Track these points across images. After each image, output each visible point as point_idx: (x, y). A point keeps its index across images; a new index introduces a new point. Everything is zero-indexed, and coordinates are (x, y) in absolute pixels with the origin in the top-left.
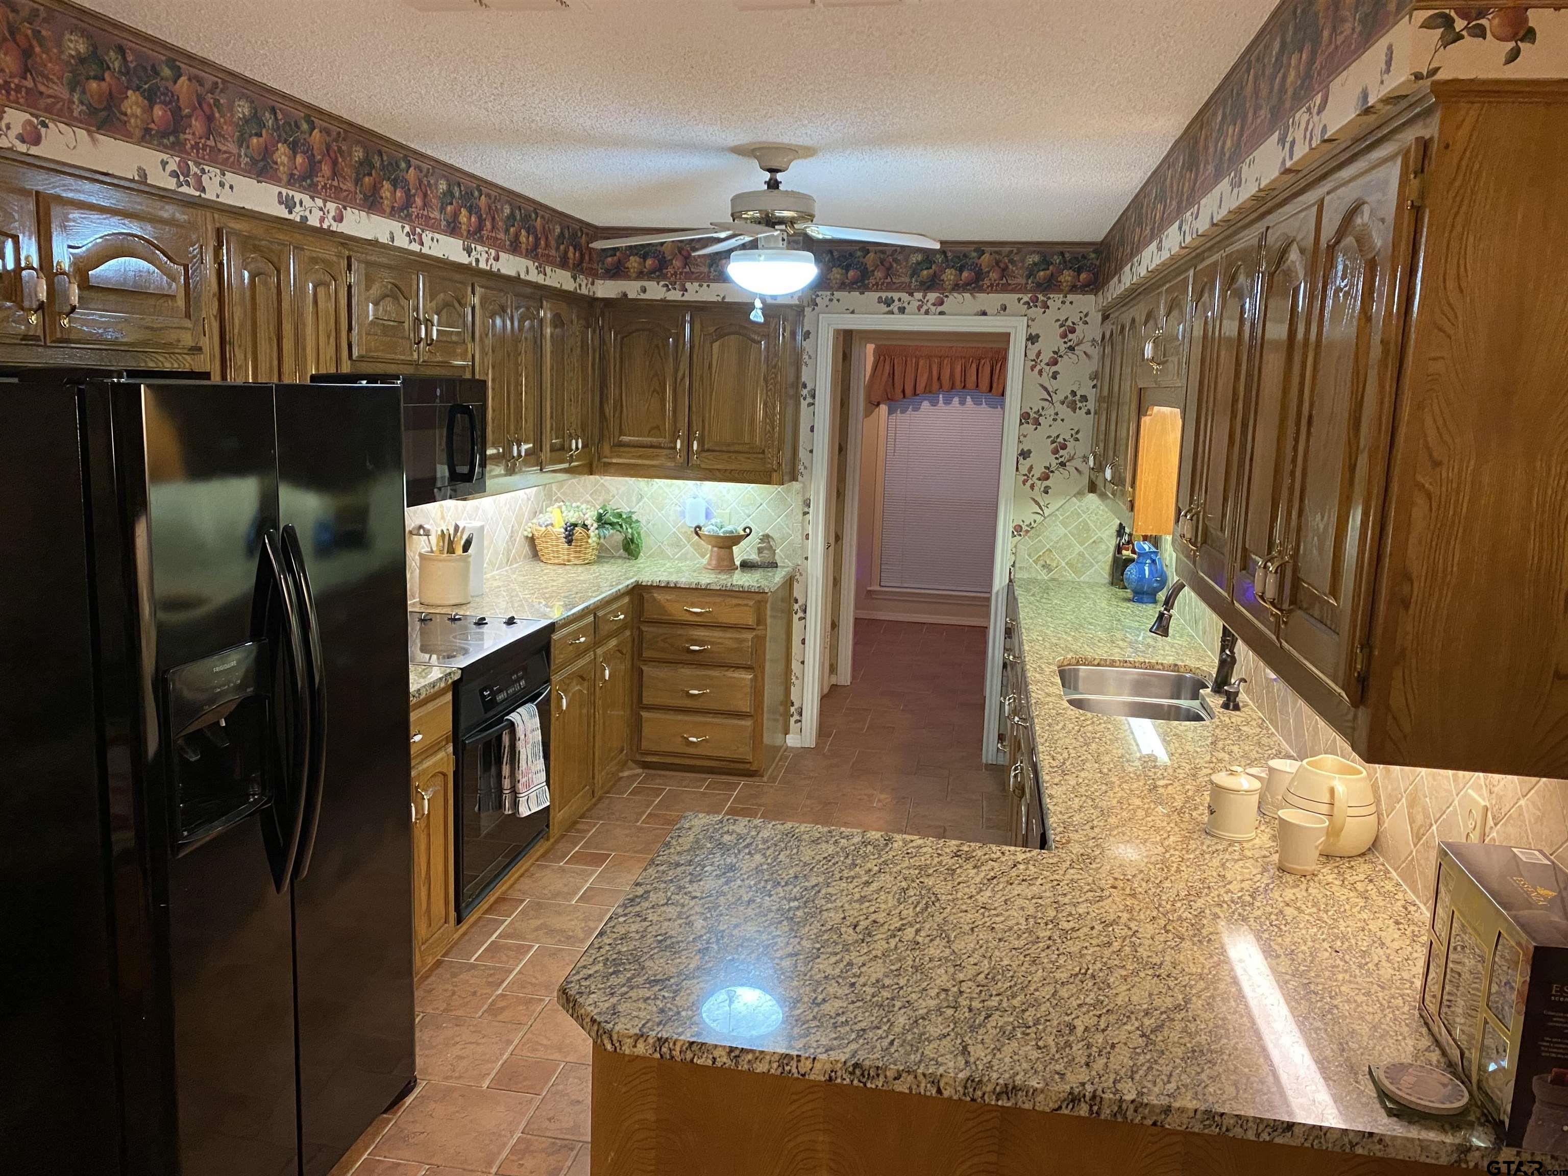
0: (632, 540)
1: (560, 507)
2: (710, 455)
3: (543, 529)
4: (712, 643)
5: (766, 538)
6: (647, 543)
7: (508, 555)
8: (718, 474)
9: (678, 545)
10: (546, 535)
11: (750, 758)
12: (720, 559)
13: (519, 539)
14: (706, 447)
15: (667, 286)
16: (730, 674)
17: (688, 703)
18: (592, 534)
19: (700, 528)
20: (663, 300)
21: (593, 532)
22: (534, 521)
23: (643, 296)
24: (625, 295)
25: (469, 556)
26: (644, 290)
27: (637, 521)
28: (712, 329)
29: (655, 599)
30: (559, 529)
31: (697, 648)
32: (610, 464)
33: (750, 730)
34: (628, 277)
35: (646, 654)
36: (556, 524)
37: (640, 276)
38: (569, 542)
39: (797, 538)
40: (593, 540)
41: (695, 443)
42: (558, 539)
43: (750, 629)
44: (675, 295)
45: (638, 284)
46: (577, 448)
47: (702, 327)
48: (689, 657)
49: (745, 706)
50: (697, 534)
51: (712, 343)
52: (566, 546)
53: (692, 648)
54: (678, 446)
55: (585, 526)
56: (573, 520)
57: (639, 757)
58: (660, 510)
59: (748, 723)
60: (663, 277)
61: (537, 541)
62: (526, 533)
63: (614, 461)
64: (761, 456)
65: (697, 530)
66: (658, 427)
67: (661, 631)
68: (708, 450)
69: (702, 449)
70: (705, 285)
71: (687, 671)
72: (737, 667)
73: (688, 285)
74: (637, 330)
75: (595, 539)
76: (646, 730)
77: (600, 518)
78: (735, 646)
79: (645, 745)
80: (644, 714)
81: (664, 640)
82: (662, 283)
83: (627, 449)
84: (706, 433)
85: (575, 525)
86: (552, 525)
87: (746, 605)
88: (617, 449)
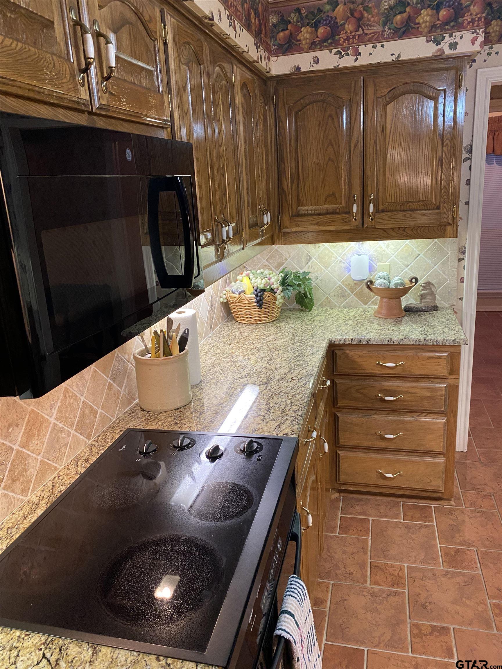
0: (305, 295)
1: (248, 275)
2: (385, 216)
3: (237, 296)
4: (404, 393)
5: (428, 285)
6: (318, 296)
7: (211, 322)
8: (392, 233)
9: (343, 295)
10: (239, 301)
11: (442, 489)
12: (390, 308)
13: (217, 305)
14: (381, 207)
15: (340, 53)
16: (422, 419)
17: (384, 444)
18: (279, 297)
19: (371, 282)
20: (335, 69)
21: (279, 295)
22: (227, 289)
23: (316, 68)
24: (298, 68)
25: (186, 354)
26: (317, 61)
27: (309, 279)
28: (385, 91)
29: (347, 356)
30: (250, 295)
31: (392, 398)
32: (289, 233)
33: (443, 465)
34: (300, 50)
35: (340, 403)
36: (247, 291)
37: (313, 46)
38: (260, 306)
39: (452, 281)
40: (279, 301)
41: (371, 205)
42: (250, 303)
43: (443, 378)
44: (348, 62)
45: (309, 56)
46: (268, 223)
47: (376, 91)
48: (383, 405)
49: (438, 445)
50: (369, 287)
51: (385, 106)
52: (257, 309)
53: (387, 398)
54: (355, 210)
55: (272, 290)
56: (262, 286)
57: (337, 486)
58: (326, 267)
59: (441, 460)
60: (336, 44)
61: (231, 306)
62: (222, 300)
63: (294, 230)
64: (436, 211)
65: (370, 284)
66: (334, 195)
67: (354, 383)
68: (383, 211)
69: (377, 210)
70: (379, 45)
71: (380, 417)
72: (430, 413)
73: (361, 48)
74: (311, 103)
75: (281, 301)
76: (344, 465)
77: (283, 282)
78: (429, 394)
79: (343, 477)
80: (341, 453)
81: (357, 391)
82: (334, 51)
83: (305, 219)
84: (381, 194)
85: (263, 290)
86: (244, 292)
87: (440, 358)
88: (295, 219)
